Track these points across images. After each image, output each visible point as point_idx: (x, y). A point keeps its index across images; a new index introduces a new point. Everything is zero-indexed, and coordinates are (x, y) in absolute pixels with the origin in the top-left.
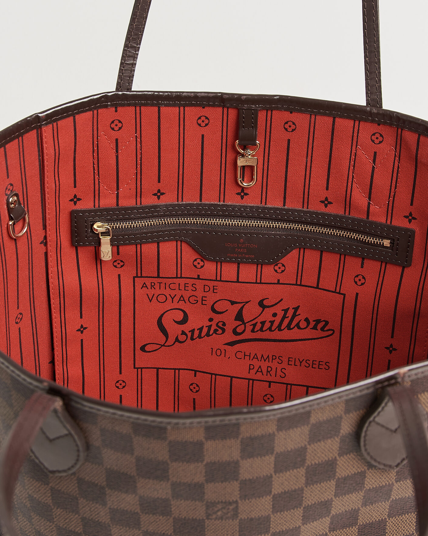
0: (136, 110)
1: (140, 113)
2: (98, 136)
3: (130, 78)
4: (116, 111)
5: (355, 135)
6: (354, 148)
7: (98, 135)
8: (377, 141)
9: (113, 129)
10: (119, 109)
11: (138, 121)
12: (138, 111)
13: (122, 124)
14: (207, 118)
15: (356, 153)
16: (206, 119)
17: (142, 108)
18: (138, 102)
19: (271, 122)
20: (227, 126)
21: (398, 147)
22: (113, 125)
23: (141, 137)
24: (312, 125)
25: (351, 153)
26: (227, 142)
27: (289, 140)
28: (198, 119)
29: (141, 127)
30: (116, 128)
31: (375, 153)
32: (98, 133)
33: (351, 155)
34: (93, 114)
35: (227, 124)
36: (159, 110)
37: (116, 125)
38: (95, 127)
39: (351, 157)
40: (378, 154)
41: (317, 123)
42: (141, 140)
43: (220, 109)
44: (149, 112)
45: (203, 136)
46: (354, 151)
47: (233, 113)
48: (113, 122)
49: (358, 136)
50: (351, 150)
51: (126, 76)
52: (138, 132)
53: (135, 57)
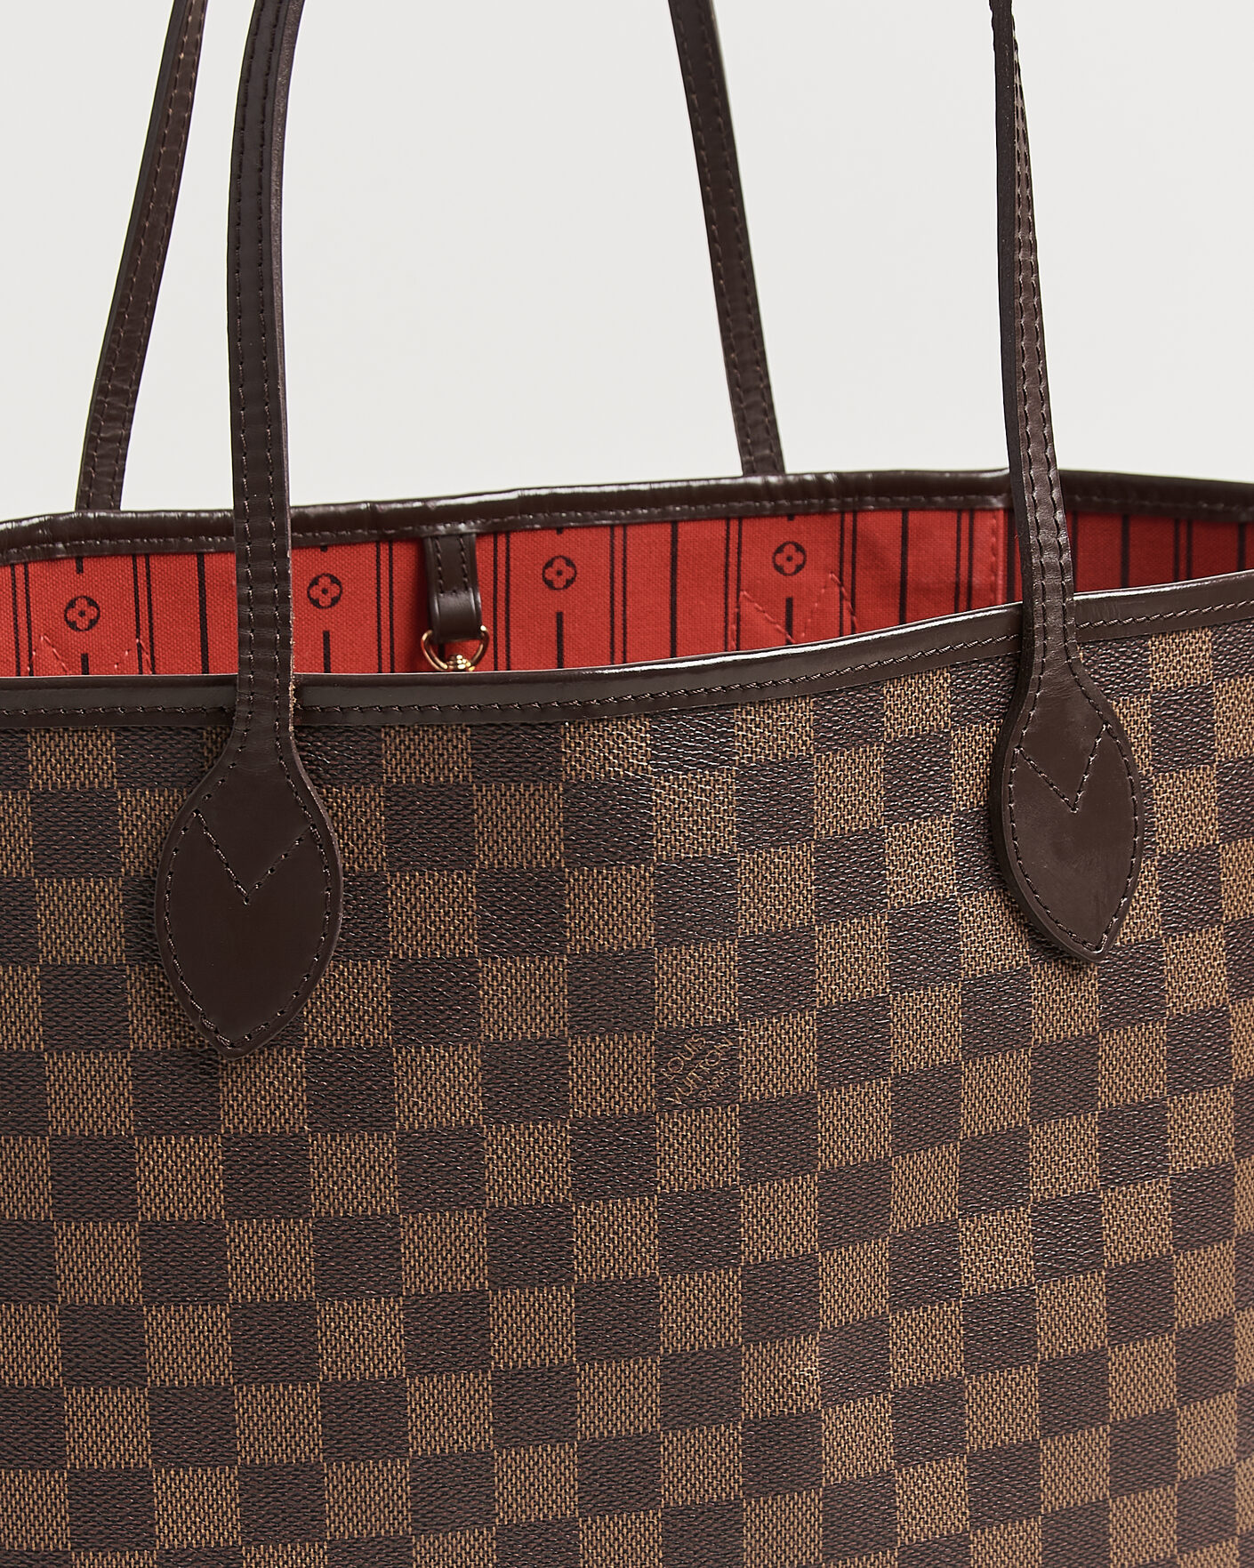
0: (135, 568)
1: (148, 575)
2: (30, 648)
3: (114, 479)
4: (80, 570)
5: (733, 560)
6: (732, 601)
7: (30, 644)
8: (790, 567)
9: (72, 625)
10: (88, 564)
11: (143, 599)
12: (142, 569)
13: (98, 609)
14: (334, 580)
15: (738, 614)
16: (333, 582)
17: (154, 561)
18: (142, 541)
19: (508, 571)
20: (391, 599)
21: (847, 568)
22: (72, 615)
23: (152, 646)
24: (619, 556)
25: (726, 614)
26: (392, 648)
27: (560, 616)
28: (311, 585)
29: (151, 617)
30: (83, 623)
31: (789, 602)
32: (30, 638)
33: (726, 621)
34: (13, 575)
35: (391, 592)
36: (201, 565)
37: (82, 614)
38: (22, 620)
39: (726, 627)
40: (795, 603)
41: (630, 549)
42: (153, 658)
43: (370, 550)
44: (174, 571)
45: (326, 635)
46: (732, 610)
47: (404, 557)
48: (71, 605)
49: (739, 561)
50: (726, 607)
51: (101, 474)
52: (145, 633)
53: (126, 419)
